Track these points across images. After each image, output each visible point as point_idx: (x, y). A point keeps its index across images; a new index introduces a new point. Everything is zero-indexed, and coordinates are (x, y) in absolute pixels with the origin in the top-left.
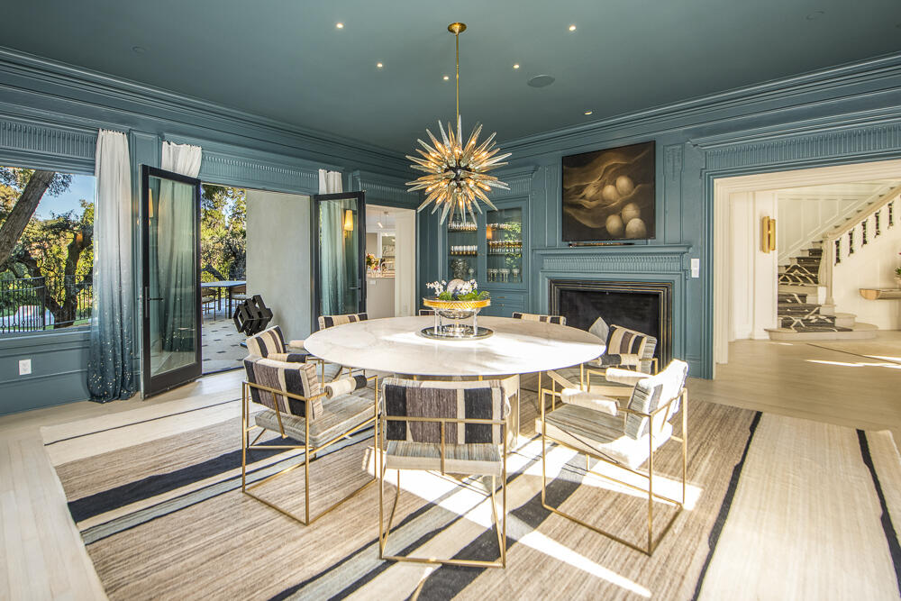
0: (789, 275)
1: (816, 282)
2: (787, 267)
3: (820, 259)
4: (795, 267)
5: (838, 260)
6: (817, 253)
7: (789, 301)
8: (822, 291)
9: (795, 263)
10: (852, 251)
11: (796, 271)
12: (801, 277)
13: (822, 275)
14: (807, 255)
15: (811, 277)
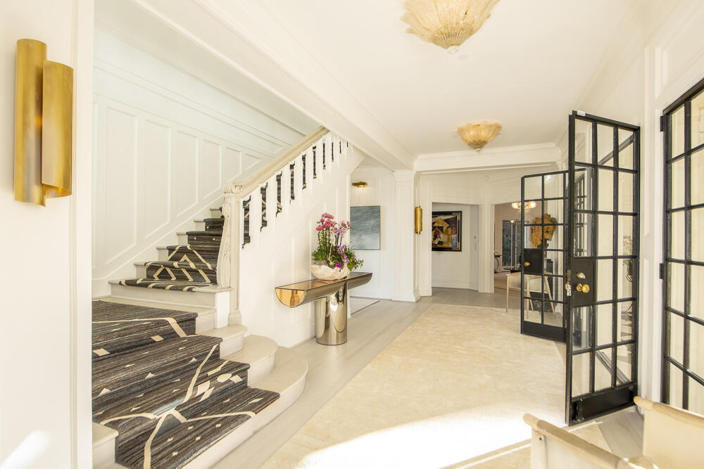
0: (172, 267)
1: (214, 281)
2: (171, 249)
3: (221, 235)
4: (183, 251)
5: (247, 238)
6: (216, 226)
7: (157, 338)
8: (222, 300)
9: (185, 242)
10: (264, 223)
11: (185, 257)
12: (190, 270)
13: (223, 265)
14: (202, 228)
15: (207, 271)
